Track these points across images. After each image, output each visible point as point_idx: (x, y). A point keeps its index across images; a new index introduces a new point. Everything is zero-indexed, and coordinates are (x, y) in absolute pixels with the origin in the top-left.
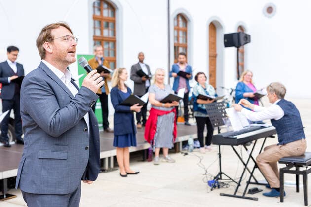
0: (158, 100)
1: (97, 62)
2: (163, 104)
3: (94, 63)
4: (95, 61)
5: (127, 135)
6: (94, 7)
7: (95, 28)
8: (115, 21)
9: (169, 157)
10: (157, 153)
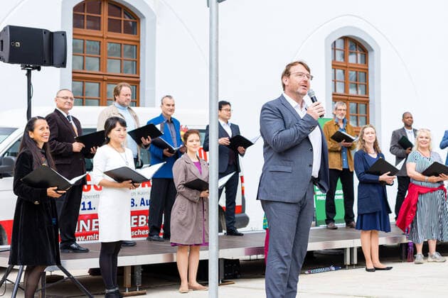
0: (419, 172)
1: (337, 124)
2: (427, 178)
3: (333, 127)
4: (335, 124)
5: (374, 214)
6: (334, 49)
7: (335, 81)
8: (367, 70)
9: (437, 255)
10: (420, 248)
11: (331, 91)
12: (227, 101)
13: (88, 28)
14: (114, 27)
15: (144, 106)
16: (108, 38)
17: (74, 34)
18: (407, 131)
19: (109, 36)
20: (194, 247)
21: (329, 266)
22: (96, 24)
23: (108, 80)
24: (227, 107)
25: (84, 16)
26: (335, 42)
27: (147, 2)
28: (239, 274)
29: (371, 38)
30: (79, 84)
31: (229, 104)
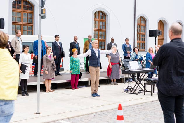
1: (89, 42)
6: (95, 15)
7: (95, 25)
8: (106, 21)
9: (116, 82)
10: (112, 80)
11: (93, 28)
12: (58, 35)
13: (17, 8)
14: (25, 8)
15: (34, 35)
16: (23, 12)
17: (13, 10)
18: (112, 43)
19: (24, 11)
20: (50, 80)
21: (84, 86)
22: (20, 7)
23: (24, 25)
24: (58, 37)
25: (16, 5)
26: (95, 13)
27: (36, 1)
28: (57, 87)
29: (107, 11)
30: (15, 26)
31: (59, 36)
